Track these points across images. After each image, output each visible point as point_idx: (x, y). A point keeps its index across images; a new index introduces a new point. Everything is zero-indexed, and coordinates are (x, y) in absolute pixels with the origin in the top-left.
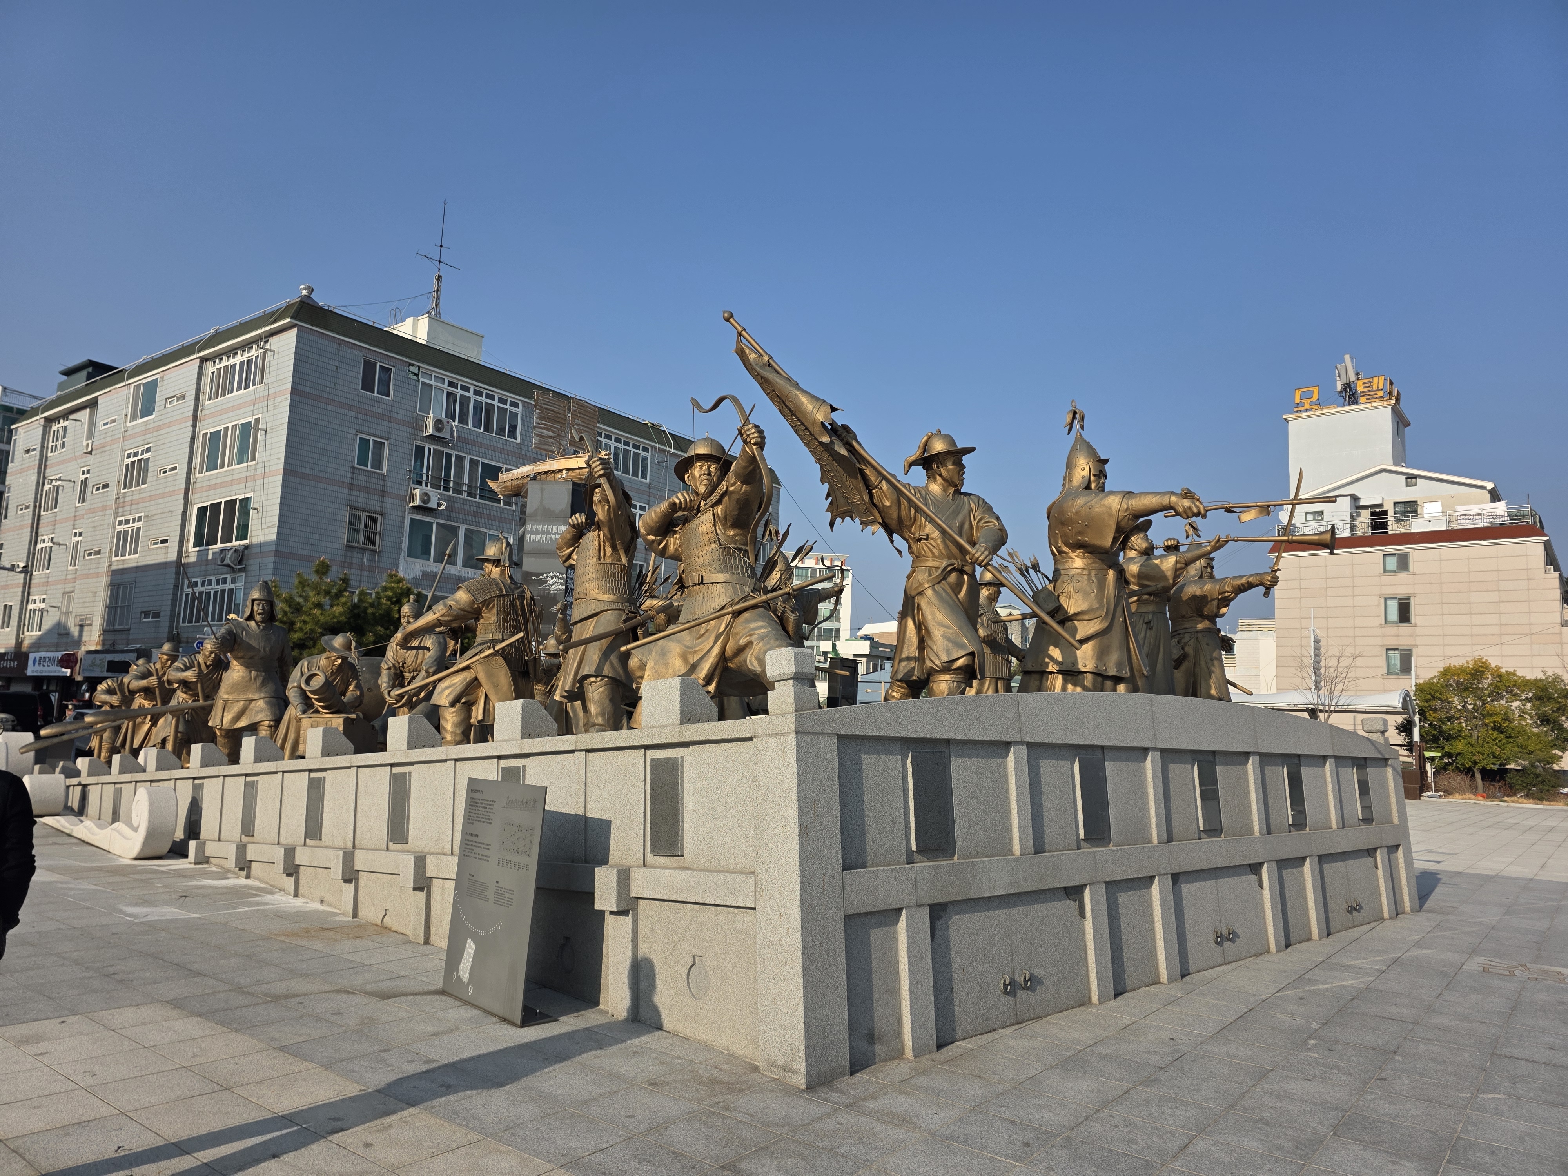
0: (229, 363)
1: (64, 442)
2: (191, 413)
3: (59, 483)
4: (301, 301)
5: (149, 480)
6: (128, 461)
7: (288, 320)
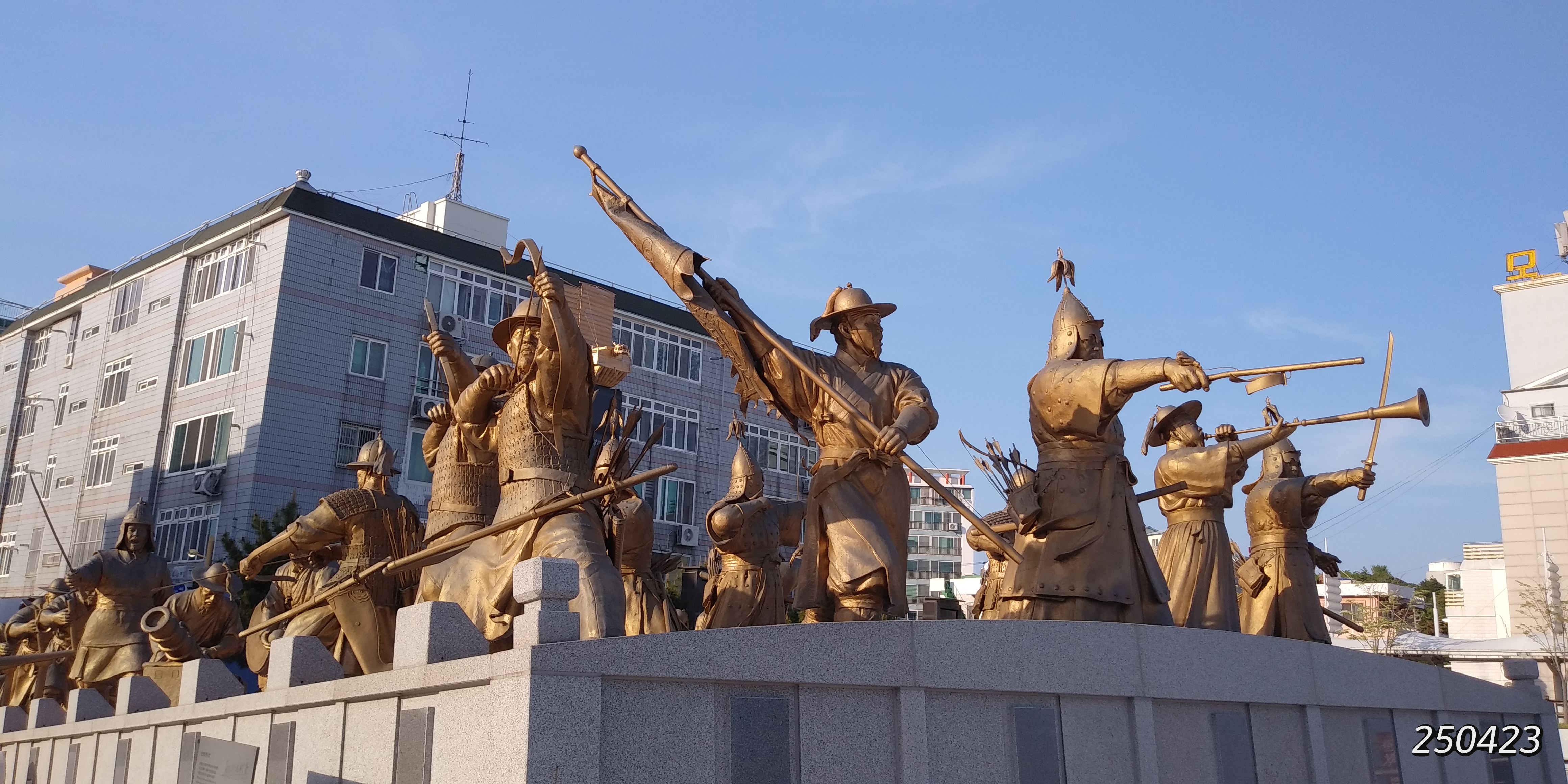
0: (217, 260)
1: (45, 356)
2: (175, 318)
3: (37, 402)
4: (295, 188)
5: (127, 395)
6: (107, 375)
7: (280, 209)
